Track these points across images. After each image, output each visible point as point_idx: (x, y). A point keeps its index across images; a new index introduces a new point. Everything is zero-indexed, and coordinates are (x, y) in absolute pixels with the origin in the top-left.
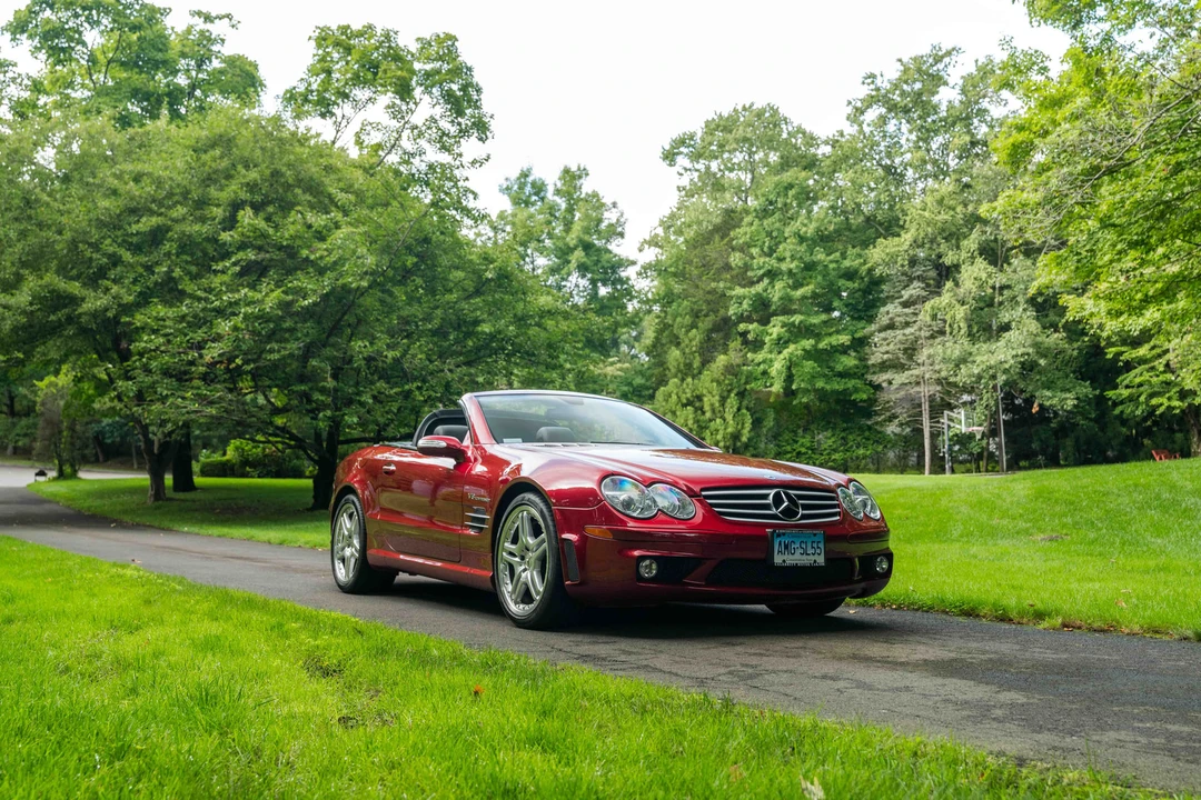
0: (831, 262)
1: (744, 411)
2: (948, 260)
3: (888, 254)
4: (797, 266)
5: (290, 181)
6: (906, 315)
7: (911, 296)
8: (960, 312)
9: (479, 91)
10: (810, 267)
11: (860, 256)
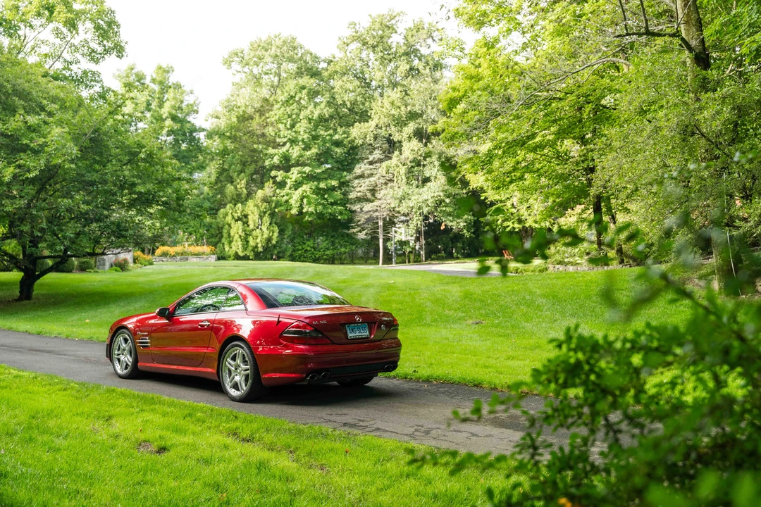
0: (329, 135)
1: (274, 225)
2: (396, 138)
3: (361, 133)
4: (308, 138)
5: (10, 91)
6: (371, 169)
7: (374, 158)
8: (403, 170)
9: (118, 26)
10: (315, 138)
11: (344, 133)
